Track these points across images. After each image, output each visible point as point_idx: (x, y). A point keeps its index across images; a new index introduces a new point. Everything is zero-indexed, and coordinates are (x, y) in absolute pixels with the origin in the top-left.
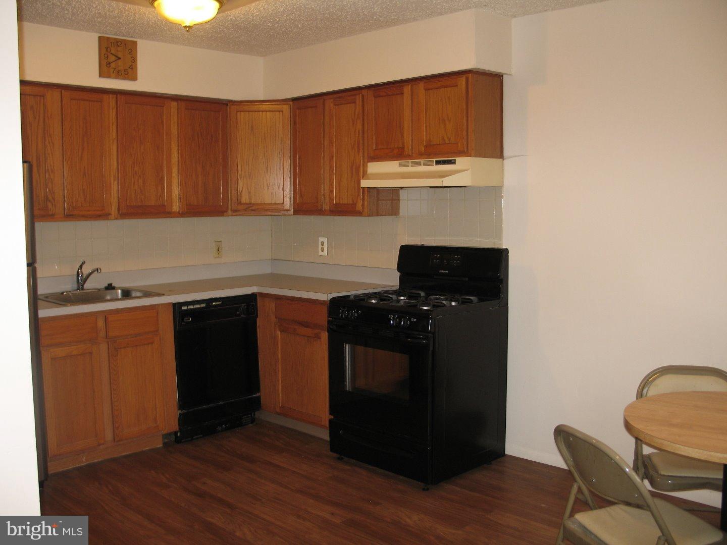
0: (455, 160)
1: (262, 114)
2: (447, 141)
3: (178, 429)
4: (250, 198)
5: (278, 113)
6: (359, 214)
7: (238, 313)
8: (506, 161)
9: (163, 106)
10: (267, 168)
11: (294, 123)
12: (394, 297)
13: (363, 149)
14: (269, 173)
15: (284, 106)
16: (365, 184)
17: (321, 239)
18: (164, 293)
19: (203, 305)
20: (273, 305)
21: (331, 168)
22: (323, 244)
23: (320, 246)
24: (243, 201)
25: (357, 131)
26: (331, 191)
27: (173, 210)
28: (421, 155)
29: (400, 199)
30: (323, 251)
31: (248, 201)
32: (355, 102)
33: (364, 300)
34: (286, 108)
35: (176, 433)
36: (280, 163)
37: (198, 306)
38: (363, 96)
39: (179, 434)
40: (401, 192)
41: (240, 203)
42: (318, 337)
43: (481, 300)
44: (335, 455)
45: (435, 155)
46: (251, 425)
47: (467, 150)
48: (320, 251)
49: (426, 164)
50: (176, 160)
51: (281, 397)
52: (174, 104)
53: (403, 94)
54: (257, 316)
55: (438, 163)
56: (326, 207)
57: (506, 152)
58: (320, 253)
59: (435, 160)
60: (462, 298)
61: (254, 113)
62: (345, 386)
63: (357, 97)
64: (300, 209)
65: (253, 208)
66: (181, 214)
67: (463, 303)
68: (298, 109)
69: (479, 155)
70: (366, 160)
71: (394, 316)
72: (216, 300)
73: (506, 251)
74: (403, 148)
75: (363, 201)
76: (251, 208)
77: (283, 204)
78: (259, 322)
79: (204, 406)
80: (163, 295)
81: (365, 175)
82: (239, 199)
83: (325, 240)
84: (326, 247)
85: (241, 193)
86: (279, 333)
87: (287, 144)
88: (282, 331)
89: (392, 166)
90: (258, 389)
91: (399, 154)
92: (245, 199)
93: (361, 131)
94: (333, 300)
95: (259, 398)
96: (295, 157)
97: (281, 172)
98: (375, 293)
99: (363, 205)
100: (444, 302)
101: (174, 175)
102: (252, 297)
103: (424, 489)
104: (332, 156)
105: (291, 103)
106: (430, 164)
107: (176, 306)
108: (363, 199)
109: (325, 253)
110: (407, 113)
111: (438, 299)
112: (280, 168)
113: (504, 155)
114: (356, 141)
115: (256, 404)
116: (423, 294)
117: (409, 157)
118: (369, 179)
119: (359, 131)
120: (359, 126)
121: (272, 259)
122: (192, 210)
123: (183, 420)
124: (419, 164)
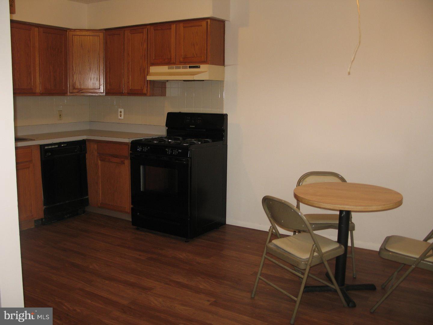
0: (200, 66)
1: (88, 37)
2: (196, 56)
3: (43, 217)
4: (80, 85)
5: (97, 37)
6: (145, 95)
7: (76, 150)
8: (226, 67)
9: (30, 30)
10: (90, 69)
11: (106, 43)
12: (166, 140)
13: (147, 59)
14: (91, 72)
15: (100, 33)
16: (149, 78)
17: (120, 110)
18: (34, 139)
19: (56, 146)
20: (96, 146)
21: (128, 69)
22: (121, 112)
23: (119, 114)
24: (76, 87)
25: (144, 49)
26: (128, 82)
27: (37, 92)
28: (181, 63)
29: (167, 87)
30: (121, 116)
31: (79, 87)
32: (143, 33)
33: (150, 141)
34: (101, 35)
35: (42, 219)
36: (98, 66)
37: (54, 147)
38: (147, 29)
39: (44, 220)
40: (167, 83)
41: (74, 88)
42: (123, 163)
43: (213, 141)
44: (135, 227)
45: (189, 63)
46: (83, 214)
47: (207, 60)
48: (119, 116)
49: (183, 68)
50: (38, 62)
51: (101, 198)
52: (36, 29)
53: (171, 29)
54: (86, 153)
55: (190, 67)
56: (125, 91)
57: (226, 63)
58: (119, 117)
59: (188, 66)
60: (204, 140)
61: (83, 36)
62: (140, 188)
63: (144, 29)
64: (109, 92)
65: (82, 91)
66: (42, 94)
67: (204, 143)
68: (109, 35)
69: (213, 63)
70: (149, 65)
71: (169, 149)
72: (64, 143)
73: (226, 115)
74: (171, 59)
75: (147, 88)
76: (81, 92)
77: (99, 89)
78: (87, 156)
79: (58, 204)
80: (34, 140)
81: (148, 73)
82: (74, 86)
83: (122, 110)
84: (122, 114)
85: (75, 83)
86: (99, 162)
87: (102, 55)
88: (101, 160)
89: (164, 69)
90: (87, 194)
91: (168, 62)
92: (78, 85)
93: (146, 49)
94: (133, 142)
95: (88, 199)
96: (106, 62)
97: (98, 72)
98: (156, 138)
99: (147, 90)
100: (195, 142)
101: (37, 71)
102: (84, 142)
103: (186, 242)
104: (129, 62)
105: (104, 31)
106: (186, 68)
107: (42, 147)
108: (147, 86)
109: (122, 117)
110: (173, 40)
111: (190, 140)
112: (97, 69)
113: (225, 64)
114: (144, 55)
115: (86, 203)
116: (181, 138)
117: (174, 64)
118: (150, 75)
119: (145, 49)
120: (145, 46)
121: (90, 121)
122: (48, 92)
123: (46, 212)
124: (179, 68)
